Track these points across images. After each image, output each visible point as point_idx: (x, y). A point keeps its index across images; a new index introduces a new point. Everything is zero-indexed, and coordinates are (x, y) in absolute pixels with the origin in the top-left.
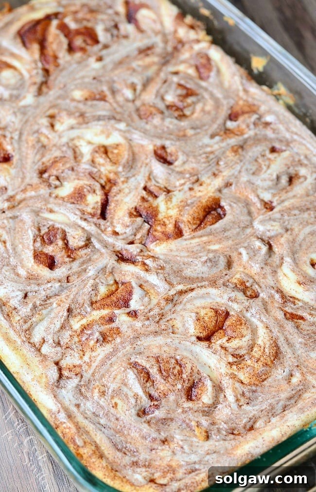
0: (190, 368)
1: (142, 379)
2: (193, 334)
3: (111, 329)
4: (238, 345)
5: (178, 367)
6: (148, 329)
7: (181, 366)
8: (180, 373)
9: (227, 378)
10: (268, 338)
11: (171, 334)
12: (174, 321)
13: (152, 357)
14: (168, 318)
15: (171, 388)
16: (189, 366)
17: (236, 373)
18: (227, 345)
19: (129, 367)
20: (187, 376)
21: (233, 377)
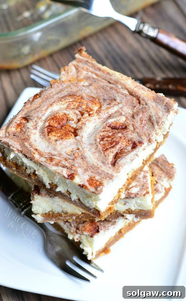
0: (103, 133)
1: (124, 154)
2: (74, 139)
3: (90, 184)
4: (73, 114)
5: (106, 139)
6: (82, 163)
7: (104, 138)
8: (109, 137)
9: (101, 114)
10: (61, 102)
11: (80, 150)
12: (67, 152)
13: (104, 154)
14: (67, 156)
15: (123, 138)
16: (102, 134)
17: (95, 111)
18: (75, 120)
19: (117, 164)
20: (110, 133)
21: (98, 112)
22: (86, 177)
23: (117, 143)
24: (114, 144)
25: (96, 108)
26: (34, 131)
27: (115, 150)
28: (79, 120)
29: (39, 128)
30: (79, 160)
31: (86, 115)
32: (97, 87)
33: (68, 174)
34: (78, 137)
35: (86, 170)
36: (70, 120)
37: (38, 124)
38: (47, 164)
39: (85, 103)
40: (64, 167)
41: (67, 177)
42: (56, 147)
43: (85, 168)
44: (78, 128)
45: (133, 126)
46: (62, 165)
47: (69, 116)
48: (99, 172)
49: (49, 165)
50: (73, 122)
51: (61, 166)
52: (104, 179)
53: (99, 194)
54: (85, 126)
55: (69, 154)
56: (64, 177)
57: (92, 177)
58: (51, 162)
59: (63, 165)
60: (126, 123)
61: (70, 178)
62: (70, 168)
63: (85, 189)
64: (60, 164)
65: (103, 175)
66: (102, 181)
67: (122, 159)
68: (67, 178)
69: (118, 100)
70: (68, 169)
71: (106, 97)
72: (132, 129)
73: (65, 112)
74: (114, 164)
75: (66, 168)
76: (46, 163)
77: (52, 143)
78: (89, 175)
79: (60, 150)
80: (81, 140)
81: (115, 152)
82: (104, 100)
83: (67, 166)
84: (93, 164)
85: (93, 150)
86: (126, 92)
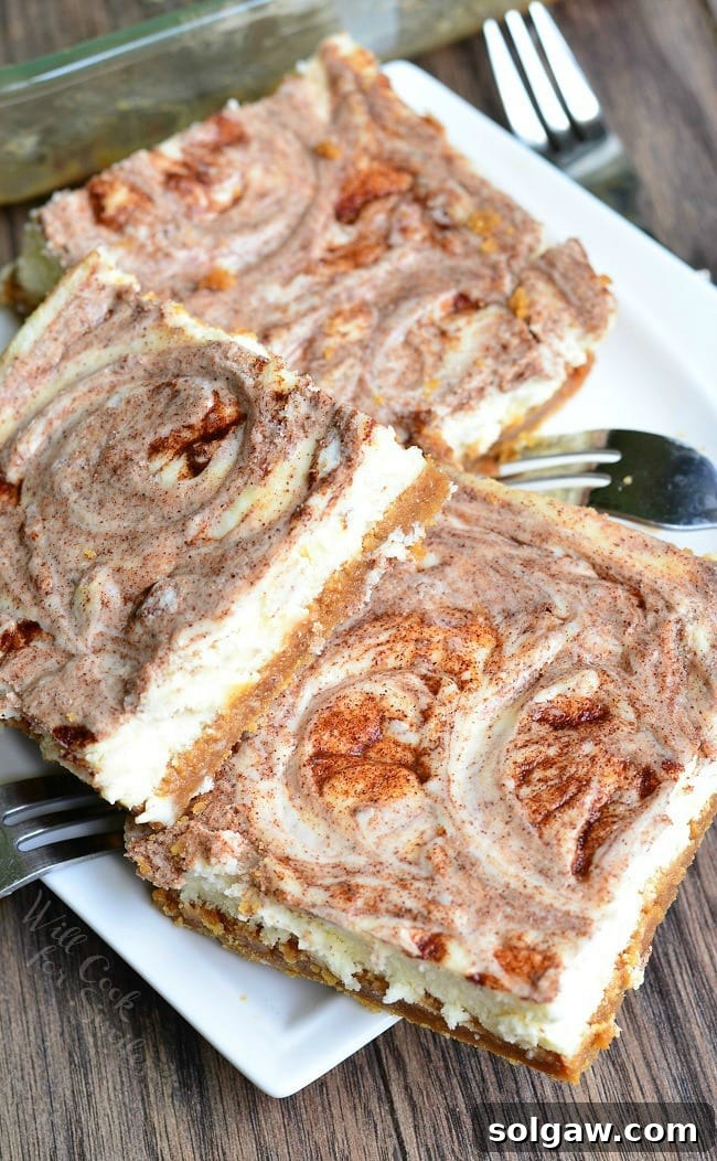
0: (523, 751)
1: (615, 827)
2: (421, 794)
3: (510, 969)
4: (401, 694)
5: (537, 775)
6: (463, 886)
7: (530, 772)
8: (547, 763)
9: (503, 675)
10: (346, 652)
11: (449, 835)
12: (402, 851)
13: (540, 837)
14: (406, 867)
15: (602, 761)
16: (519, 756)
17: (481, 666)
18: (413, 715)
19: (598, 871)
20: (549, 745)
21: (493, 667)
22: (490, 942)
23: (583, 784)
24: (572, 789)
25: (481, 654)
26: (265, 786)
27: (580, 815)
28: (426, 715)
29: (280, 769)
30: (452, 878)
31: (450, 689)
32: (474, 569)
33: (421, 939)
34: (432, 785)
35: (483, 914)
36: (391, 719)
37: (275, 756)
38: (334, 912)
39: (436, 639)
40: (399, 913)
41: (415, 951)
42: (360, 838)
43: (478, 905)
44: (426, 744)
45: (632, 702)
46: (391, 908)
47: (384, 704)
48: (534, 914)
49: (344, 914)
50: (405, 726)
51: (388, 911)
52: (556, 939)
53: (549, 1000)
54: (454, 736)
55: (410, 857)
56: (409, 955)
57: (511, 939)
58: (349, 904)
59: (396, 906)
60: (602, 695)
61: (430, 953)
62: (422, 916)
63: (493, 988)
64: (383, 906)
65: (549, 923)
66: (549, 947)
67: (610, 846)
68: (418, 957)
69: (561, 608)
70: (415, 919)
71: (512, 605)
72: (631, 716)
73: (368, 687)
74: (583, 870)
75: (409, 915)
76: (329, 910)
77: (339, 824)
78: (497, 933)
79: (374, 847)
80: (445, 795)
81: (581, 823)
82: (509, 615)
83: (410, 911)
84: (508, 886)
85: (498, 826)
86: (583, 570)
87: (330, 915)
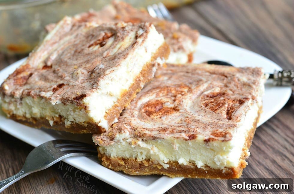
0: (204, 101)
1: (235, 109)
2: (178, 113)
3: (216, 136)
4: (166, 98)
5: (210, 104)
6: (197, 124)
7: (208, 104)
8: (212, 102)
9: (193, 92)
10: (148, 95)
11: (189, 117)
12: (177, 122)
13: (216, 113)
15: (227, 100)
18: (171, 101)
19: (234, 116)
20: (211, 100)
21: (190, 91)
22: (209, 133)
23: (224, 103)
24: (221, 105)
25: (186, 90)
26: (133, 118)
27: (225, 108)
28: (174, 100)
29: (136, 115)
32: (178, 77)
33: (188, 136)
34: (181, 111)
35: (205, 128)
36: (165, 103)
37: (134, 114)
38: (161, 135)
39: (172, 89)
40: (180, 132)
42: (164, 122)
43: (203, 127)
44: (176, 105)
45: (231, 90)
46: (178, 131)
47: (162, 101)
48: (219, 126)
49: (164, 135)
50: (169, 103)
51: (177, 132)
52: (227, 129)
53: (230, 140)
54: (184, 103)
55: (179, 123)
56: (186, 140)
57: (214, 131)
58: (165, 132)
59: (179, 130)
60: (222, 91)
61: (192, 138)
62: (187, 131)
63: (213, 141)
64: (175, 131)
65: (224, 127)
66: (226, 131)
67: (236, 112)
68: (189, 139)
69: (204, 79)
70: (185, 132)
71: (191, 81)
72: (231, 93)
73: (156, 99)
74: (230, 118)
75: (183, 132)
76: (160, 135)
77: (157, 121)
78: (210, 131)
79: (169, 123)
80: (185, 111)
81: (226, 110)
82: (190, 83)
83: (183, 130)
84: (210, 122)
85: (203, 114)
86: (208, 74)
87: (160, 136)
